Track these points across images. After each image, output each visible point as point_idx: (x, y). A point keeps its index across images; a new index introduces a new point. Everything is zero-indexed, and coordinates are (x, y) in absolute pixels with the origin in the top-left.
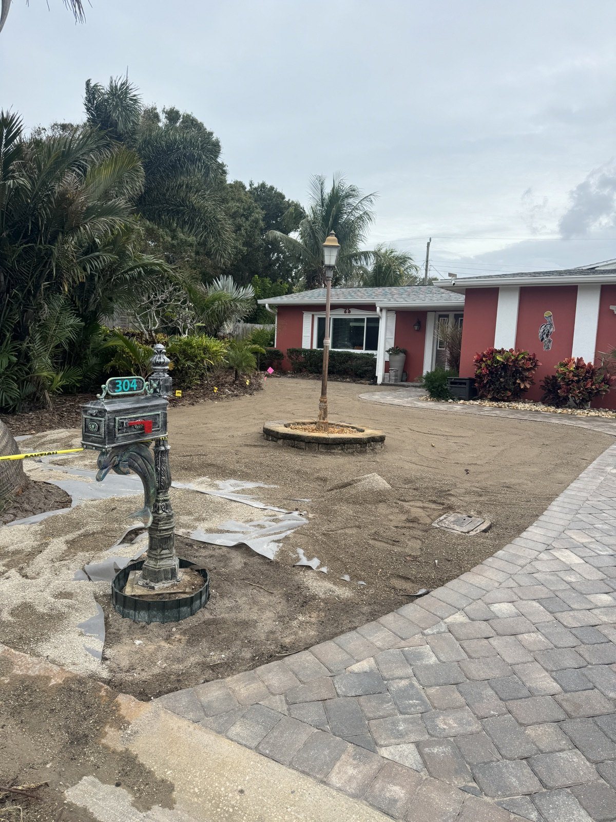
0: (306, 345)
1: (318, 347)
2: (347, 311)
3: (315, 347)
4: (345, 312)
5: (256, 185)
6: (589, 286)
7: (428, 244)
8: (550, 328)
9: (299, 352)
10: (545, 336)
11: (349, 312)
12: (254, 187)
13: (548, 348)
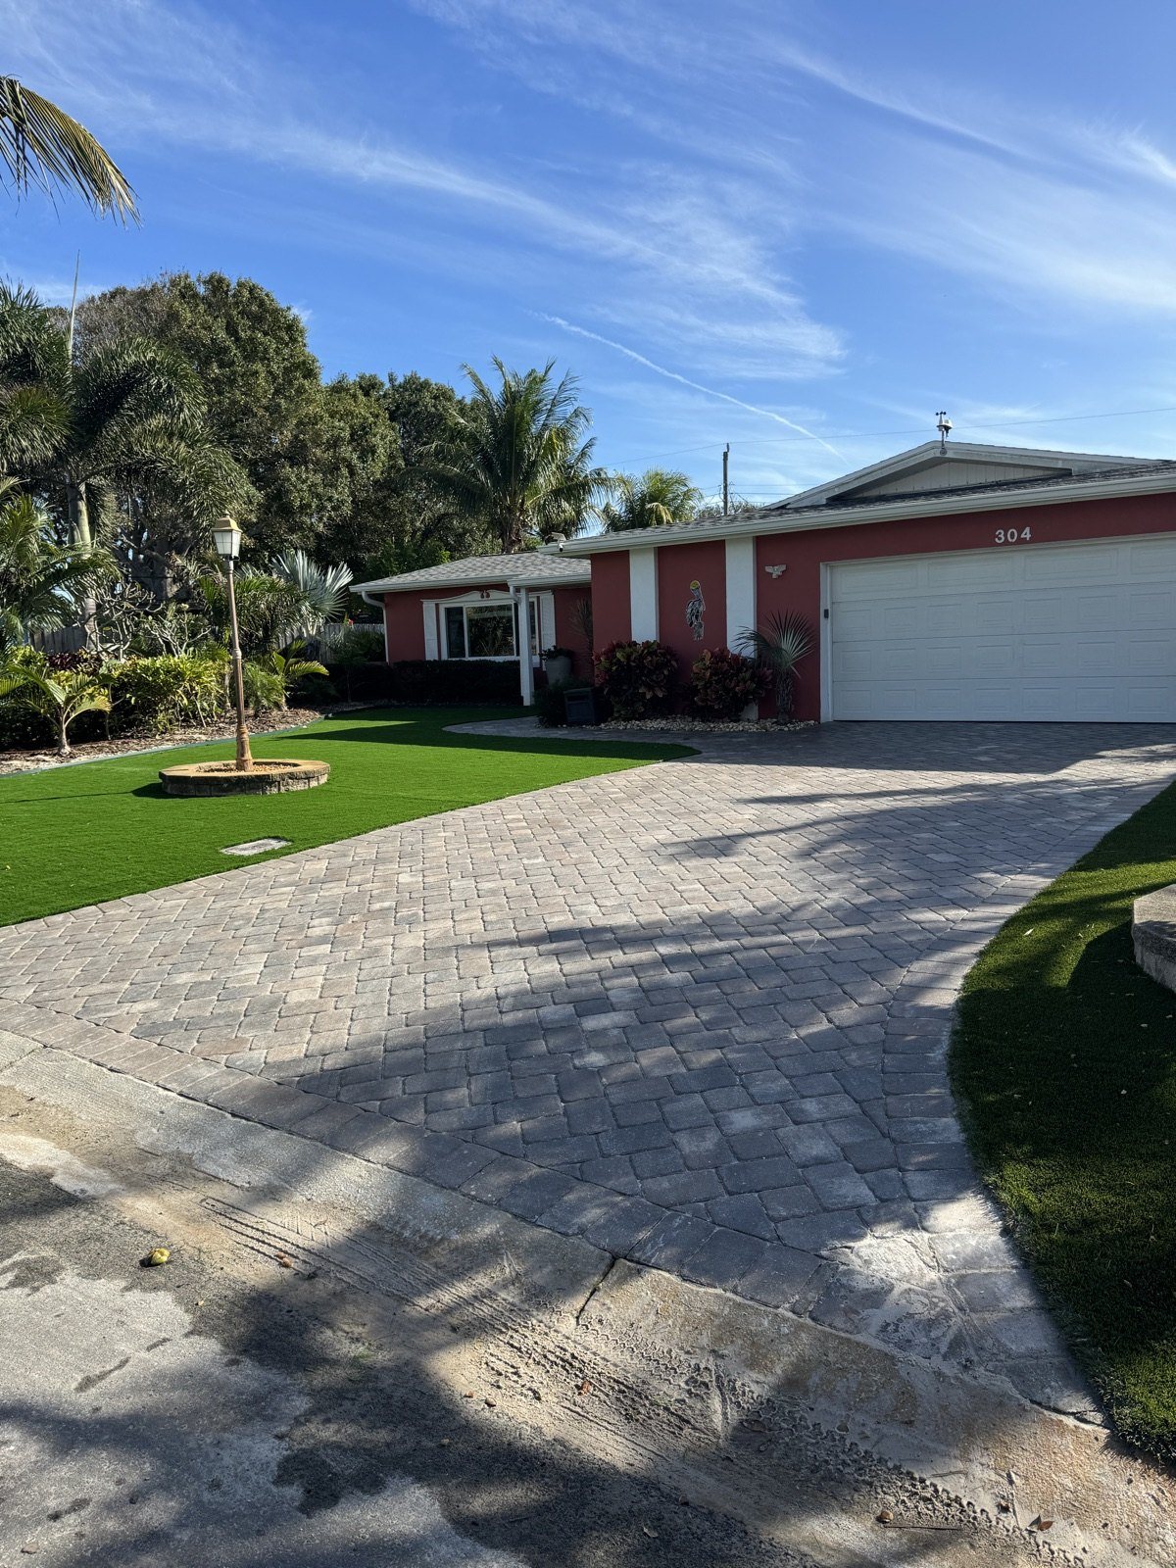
0: (431, 654)
1: (451, 654)
2: (485, 594)
3: (445, 657)
4: (482, 597)
5: (400, 380)
6: (739, 538)
7: (726, 455)
8: (700, 605)
9: (422, 665)
10: (694, 618)
11: (488, 596)
12: (397, 383)
13: (699, 636)
